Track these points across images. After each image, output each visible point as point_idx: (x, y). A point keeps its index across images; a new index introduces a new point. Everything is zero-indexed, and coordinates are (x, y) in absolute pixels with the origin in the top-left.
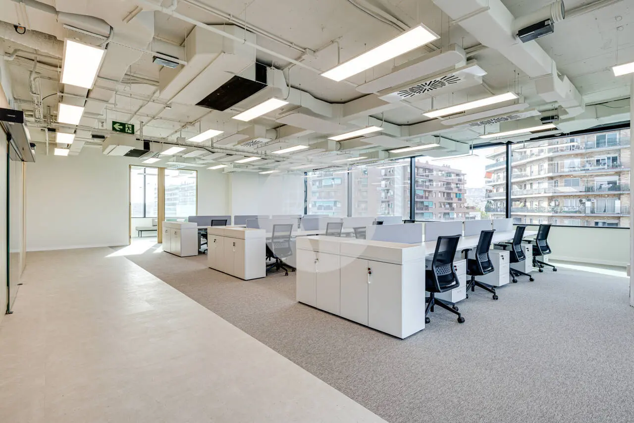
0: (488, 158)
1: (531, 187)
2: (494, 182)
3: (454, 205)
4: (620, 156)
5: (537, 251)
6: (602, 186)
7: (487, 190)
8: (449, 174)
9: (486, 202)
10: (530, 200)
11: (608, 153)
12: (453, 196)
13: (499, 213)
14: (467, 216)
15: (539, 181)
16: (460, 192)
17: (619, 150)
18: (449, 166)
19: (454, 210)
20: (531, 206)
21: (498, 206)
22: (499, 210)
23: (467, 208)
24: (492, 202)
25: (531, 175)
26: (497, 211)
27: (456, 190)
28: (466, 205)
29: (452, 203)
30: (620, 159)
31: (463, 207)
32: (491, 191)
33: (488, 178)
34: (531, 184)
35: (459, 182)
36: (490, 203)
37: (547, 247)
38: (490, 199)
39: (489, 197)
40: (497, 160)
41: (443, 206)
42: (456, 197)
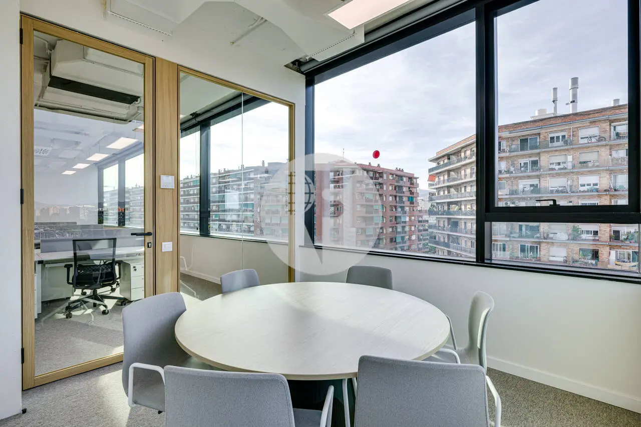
0: (431, 161)
1: (465, 190)
2: (436, 185)
3: (407, 209)
4: (540, 160)
6: (525, 189)
8: (401, 177)
10: (465, 203)
11: (530, 157)
12: (405, 199)
14: (420, 219)
15: (471, 184)
16: (412, 196)
17: (539, 154)
18: (402, 169)
19: (406, 213)
20: (465, 208)
22: (440, 213)
23: (420, 211)
25: (465, 178)
27: (408, 194)
28: (419, 208)
29: (404, 207)
30: (540, 162)
31: (415, 210)
33: (431, 181)
34: (465, 187)
35: (412, 186)
38: (434, 202)
40: (438, 164)
41: (394, 210)
42: (409, 201)
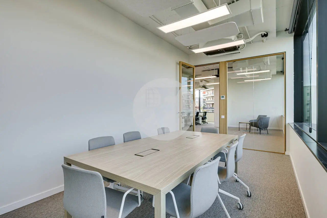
5: (203, 119)
7: (203, 99)
9: (203, 105)
13: (209, 110)
21: (208, 106)
24: (206, 105)
26: (208, 109)
32: (205, 100)
36: (205, 105)
37: (206, 118)
39: (204, 102)
